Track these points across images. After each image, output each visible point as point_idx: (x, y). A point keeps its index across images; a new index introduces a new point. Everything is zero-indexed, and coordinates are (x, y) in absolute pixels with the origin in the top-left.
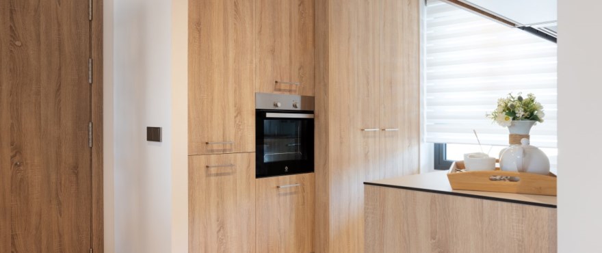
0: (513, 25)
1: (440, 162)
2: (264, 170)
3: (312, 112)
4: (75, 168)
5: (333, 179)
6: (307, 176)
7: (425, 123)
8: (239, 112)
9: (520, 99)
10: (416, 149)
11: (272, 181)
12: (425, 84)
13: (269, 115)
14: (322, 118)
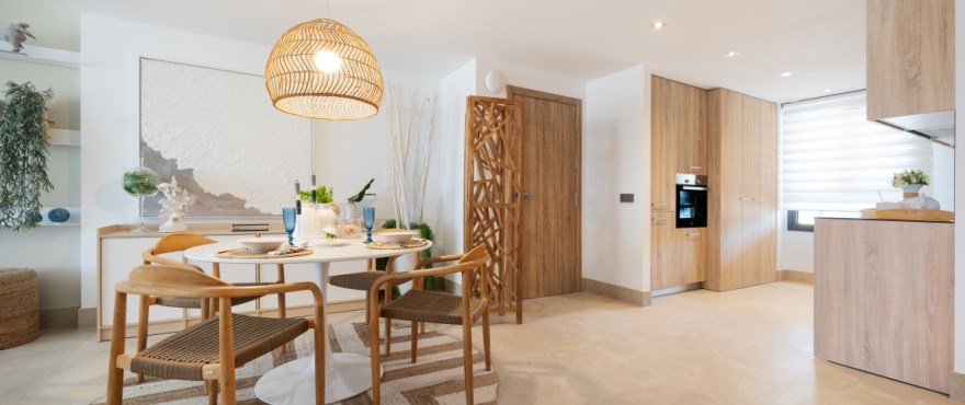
0: (902, 129)
1: (793, 225)
2: (681, 223)
3: (705, 186)
4: (569, 218)
5: (723, 231)
6: (703, 229)
7: (781, 195)
8: (668, 186)
9: (913, 172)
10: (774, 214)
11: (685, 230)
12: (781, 167)
13: (685, 188)
14: (714, 190)
